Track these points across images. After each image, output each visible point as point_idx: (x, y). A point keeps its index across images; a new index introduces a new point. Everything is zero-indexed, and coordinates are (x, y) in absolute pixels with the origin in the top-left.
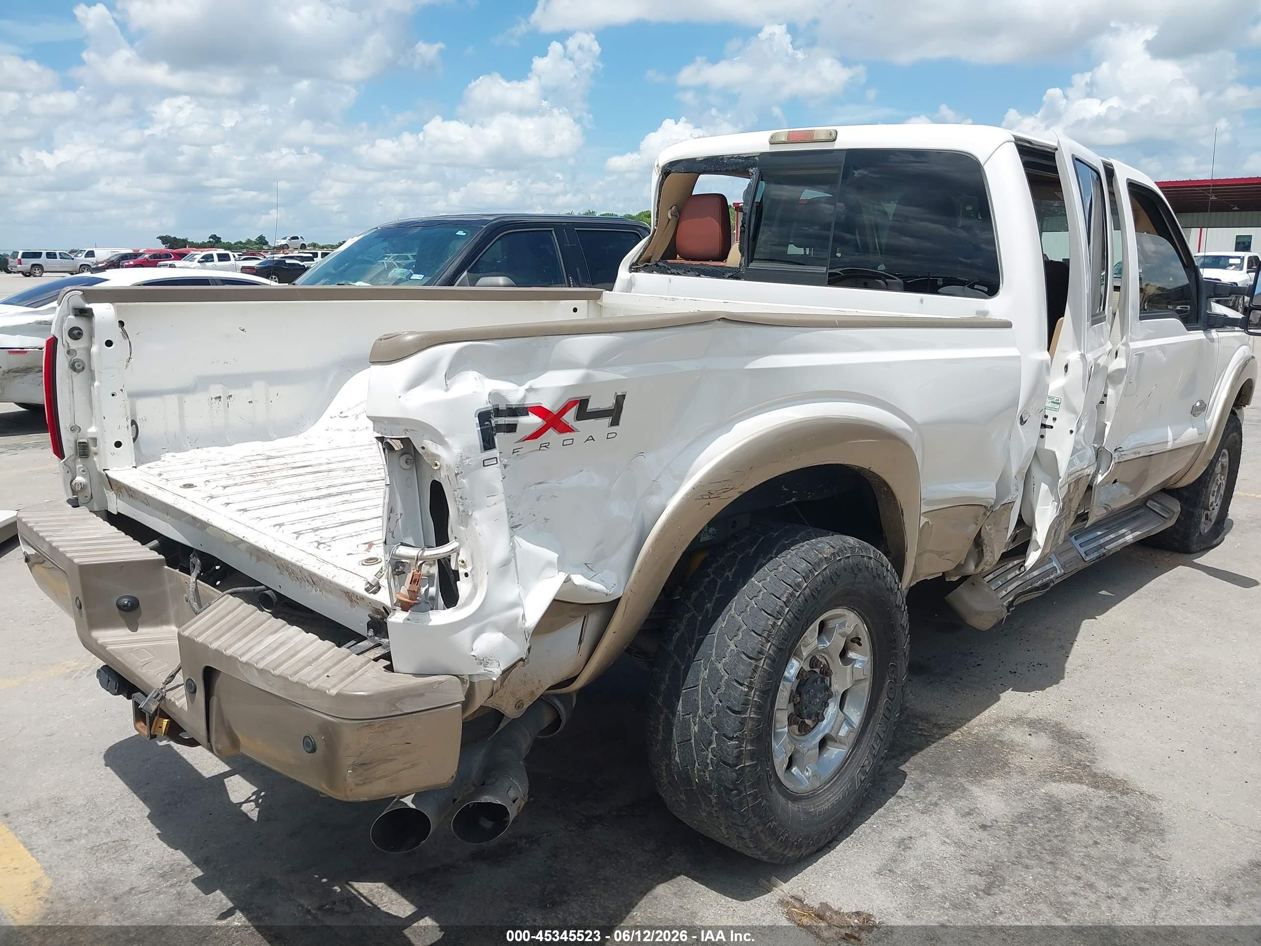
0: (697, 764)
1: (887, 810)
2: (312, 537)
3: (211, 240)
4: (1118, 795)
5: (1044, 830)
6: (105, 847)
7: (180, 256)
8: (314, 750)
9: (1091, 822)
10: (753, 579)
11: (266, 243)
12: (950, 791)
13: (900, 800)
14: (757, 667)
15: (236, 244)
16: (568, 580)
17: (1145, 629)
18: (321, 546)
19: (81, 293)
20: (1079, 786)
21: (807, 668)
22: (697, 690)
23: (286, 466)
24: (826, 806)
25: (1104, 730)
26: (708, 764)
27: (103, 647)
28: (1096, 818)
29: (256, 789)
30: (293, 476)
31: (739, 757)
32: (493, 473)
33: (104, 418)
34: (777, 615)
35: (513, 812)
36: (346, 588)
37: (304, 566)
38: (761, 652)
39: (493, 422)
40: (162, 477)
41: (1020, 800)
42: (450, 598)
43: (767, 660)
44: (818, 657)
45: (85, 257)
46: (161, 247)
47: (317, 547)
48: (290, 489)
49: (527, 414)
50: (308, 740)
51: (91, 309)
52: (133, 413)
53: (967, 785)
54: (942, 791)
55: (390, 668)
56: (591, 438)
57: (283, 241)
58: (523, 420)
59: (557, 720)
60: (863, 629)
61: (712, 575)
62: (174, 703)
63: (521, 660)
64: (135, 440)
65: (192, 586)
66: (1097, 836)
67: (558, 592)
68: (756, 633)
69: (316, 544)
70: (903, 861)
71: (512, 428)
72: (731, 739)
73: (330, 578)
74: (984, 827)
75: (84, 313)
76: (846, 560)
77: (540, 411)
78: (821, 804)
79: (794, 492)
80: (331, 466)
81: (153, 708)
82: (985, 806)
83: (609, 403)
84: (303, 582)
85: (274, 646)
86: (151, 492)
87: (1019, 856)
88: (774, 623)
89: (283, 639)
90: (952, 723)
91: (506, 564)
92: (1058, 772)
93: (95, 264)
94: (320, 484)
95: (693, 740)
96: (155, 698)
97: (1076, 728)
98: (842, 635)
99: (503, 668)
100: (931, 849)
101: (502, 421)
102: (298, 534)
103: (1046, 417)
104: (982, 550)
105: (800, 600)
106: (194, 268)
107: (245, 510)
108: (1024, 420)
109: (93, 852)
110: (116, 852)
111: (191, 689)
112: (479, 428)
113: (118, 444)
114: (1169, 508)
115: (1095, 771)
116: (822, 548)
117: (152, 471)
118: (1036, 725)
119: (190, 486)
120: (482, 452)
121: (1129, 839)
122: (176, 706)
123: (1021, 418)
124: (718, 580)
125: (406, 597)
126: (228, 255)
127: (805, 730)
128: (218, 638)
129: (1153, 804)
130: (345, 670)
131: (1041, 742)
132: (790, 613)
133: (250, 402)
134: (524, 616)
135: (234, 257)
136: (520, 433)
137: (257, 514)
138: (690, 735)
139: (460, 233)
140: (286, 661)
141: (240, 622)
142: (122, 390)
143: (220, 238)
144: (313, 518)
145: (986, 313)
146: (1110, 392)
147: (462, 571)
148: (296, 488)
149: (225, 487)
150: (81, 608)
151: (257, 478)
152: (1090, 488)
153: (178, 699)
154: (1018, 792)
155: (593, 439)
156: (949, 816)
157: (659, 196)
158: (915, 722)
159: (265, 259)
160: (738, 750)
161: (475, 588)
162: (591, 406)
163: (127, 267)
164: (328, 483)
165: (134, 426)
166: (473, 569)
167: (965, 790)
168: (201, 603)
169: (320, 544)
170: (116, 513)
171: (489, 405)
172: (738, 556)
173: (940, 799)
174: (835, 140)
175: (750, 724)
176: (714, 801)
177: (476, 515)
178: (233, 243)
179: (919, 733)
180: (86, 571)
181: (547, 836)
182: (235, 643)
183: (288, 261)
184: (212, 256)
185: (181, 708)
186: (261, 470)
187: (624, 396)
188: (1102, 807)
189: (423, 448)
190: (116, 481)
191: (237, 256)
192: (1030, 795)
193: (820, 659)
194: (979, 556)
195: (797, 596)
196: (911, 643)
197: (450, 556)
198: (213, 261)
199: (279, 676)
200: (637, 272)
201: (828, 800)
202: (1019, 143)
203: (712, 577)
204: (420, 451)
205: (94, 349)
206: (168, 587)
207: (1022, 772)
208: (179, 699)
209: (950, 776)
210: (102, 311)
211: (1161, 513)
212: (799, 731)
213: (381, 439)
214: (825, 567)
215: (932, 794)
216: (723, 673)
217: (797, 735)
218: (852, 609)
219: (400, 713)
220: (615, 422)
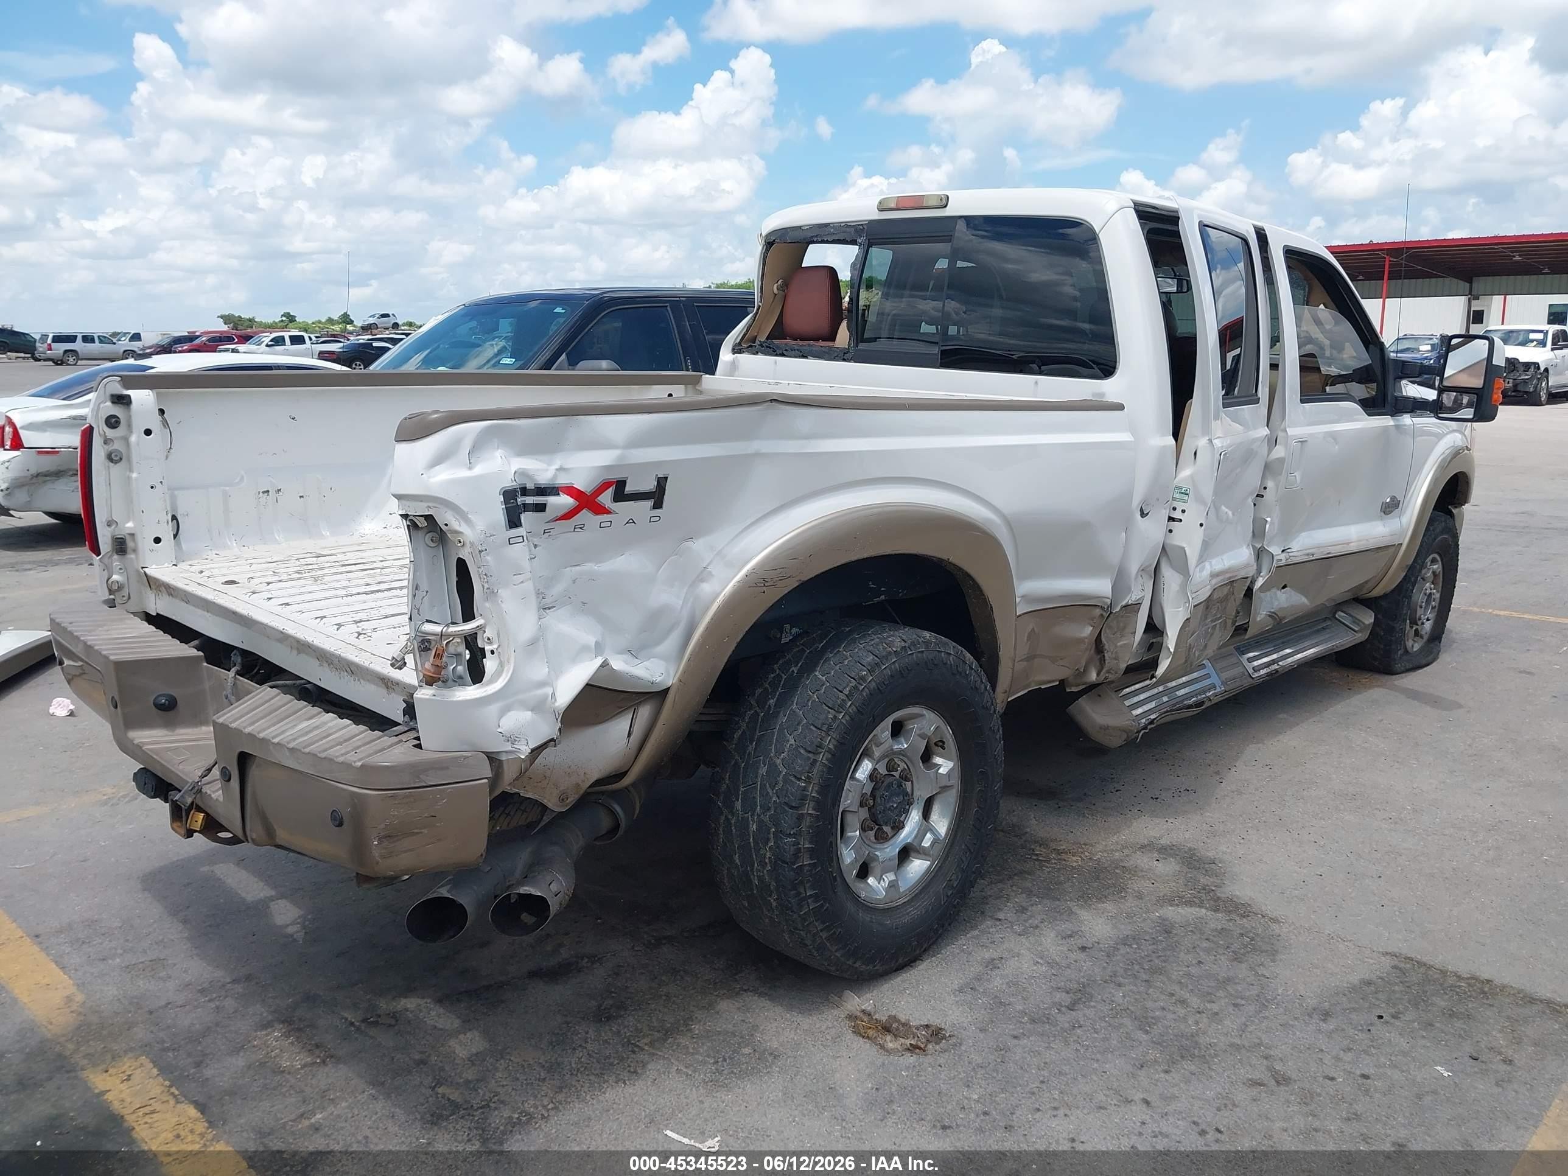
0: (756, 865)
1: (983, 932)
2: (354, 628)
3: (284, 318)
4: (1237, 918)
5: (1147, 951)
6: (140, 966)
7: (245, 339)
8: (340, 825)
9: (1201, 943)
10: (817, 673)
11: (351, 322)
12: (1056, 914)
13: (998, 923)
14: (815, 761)
15: (313, 323)
16: (605, 664)
17: (1317, 754)
18: (361, 637)
19: (119, 379)
20: (1197, 909)
21: (883, 771)
22: (756, 788)
23: (338, 564)
24: (906, 919)
25: (1241, 856)
26: (766, 863)
27: (139, 747)
28: (1207, 939)
29: (302, 913)
30: (342, 573)
31: (797, 855)
32: (520, 551)
33: (143, 512)
34: (838, 709)
35: (554, 905)
36: (383, 675)
37: (342, 655)
38: (820, 746)
39: (519, 500)
40: (203, 574)
41: (1130, 923)
42: (477, 674)
43: (827, 753)
44: (896, 760)
45: (130, 341)
46: (223, 327)
47: (357, 638)
48: (337, 585)
49: (559, 494)
50: (335, 814)
51: (129, 396)
52: (174, 506)
53: (1075, 909)
54: (1046, 915)
55: (419, 746)
56: (631, 521)
57: (371, 319)
58: (551, 500)
59: (616, 827)
60: (946, 732)
61: (778, 670)
62: (210, 795)
63: (552, 740)
64: (175, 536)
65: (230, 680)
66: (1203, 956)
67: (594, 675)
68: (816, 727)
69: (356, 635)
70: (988, 980)
71: (541, 508)
72: (789, 835)
73: (366, 664)
74: (1083, 949)
75: (122, 400)
76: (919, 655)
77: (570, 491)
78: (900, 917)
79: (883, 589)
80: (385, 564)
81: (189, 800)
82: (1090, 928)
83: (650, 485)
84: (342, 673)
85: (308, 729)
86: (192, 588)
87: (1115, 974)
88: (835, 717)
89: (317, 724)
90: (1074, 849)
91: (533, 643)
92: (1178, 897)
93: (141, 350)
94: (368, 581)
95: (751, 840)
96: (191, 790)
97: (1211, 854)
98: (922, 736)
99: (533, 745)
100: (1021, 969)
101: (530, 500)
102: (339, 626)
103: (1174, 509)
104: (1104, 656)
105: (865, 694)
106: (262, 353)
107: (288, 604)
108: (1145, 513)
109: (128, 970)
110: (153, 970)
111: (226, 776)
112: (504, 506)
113: (157, 540)
114: (1359, 620)
115: (1219, 895)
116: (892, 641)
117: (193, 569)
118: (1165, 851)
119: (233, 582)
120: (507, 530)
121: (1237, 958)
122: (212, 798)
123: (1142, 510)
124: (783, 675)
125: (430, 672)
126: (303, 336)
127: (882, 838)
128: (253, 723)
129: (1274, 926)
130: (374, 748)
131: (1167, 868)
132: (853, 707)
133: (301, 497)
134: (553, 694)
135: (310, 339)
136: (549, 514)
137: (301, 607)
138: (749, 835)
139: (559, 310)
140: (317, 741)
141: (276, 710)
142: (161, 482)
143: (295, 317)
144: (357, 612)
145: (1103, 395)
146: (1270, 484)
147: (488, 648)
148: (344, 584)
149: (268, 584)
150: (116, 707)
151: (304, 575)
152: (1249, 593)
153: (214, 792)
154: (1129, 916)
155: (634, 522)
156: (1049, 941)
157: (763, 269)
158: (1033, 847)
159: (349, 342)
160: (795, 847)
161: (501, 665)
162: (629, 489)
163: (180, 352)
164: (379, 579)
165: (175, 521)
166: (499, 646)
167: (1071, 913)
168: (239, 695)
169: (360, 634)
170: (154, 614)
171: (515, 483)
172: (806, 651)
173: (1042, 922)
174: (946, 206)
175: (807, 821)
176: (774, 904)
177: (503, 593)
178: (310, 322)
179: (1035, 858)
180: (124, 668)
181: (611, 955)
182: (269, 728)
183: (375, 344)
184: (283, 338)
185: (217, 799)
186: (310, 567)
187: (666, 478)
188: (1217, 929)
189: (446, 525)
190: (155, 578)
191: (314, 339)
192: (1142, 919)
193: (899, 763)
194: (1100, 663)
195: (861, 689)
196: (1006, 748)
197: (476, 633)
198: (285, 345)
199: (309, 753)
200: (740, 353)
201: (908, 914)
202: (1141, 208)
203: (777, 673)
204: (444, 528)
205: (133, 439)
206: (207, 685)
207: (1140, 896)
208: (216, 792)
209: (1059, 900)
210: (142, 398)
211: (1352, 626)
212: (876, 839)
213: (405, 516)
214: (893, 660)
215: (1034, 917)
216: (781, 768)
217: (874, 843)
218: (932, 708)
219: (425, 785)
220: (658, 505)
